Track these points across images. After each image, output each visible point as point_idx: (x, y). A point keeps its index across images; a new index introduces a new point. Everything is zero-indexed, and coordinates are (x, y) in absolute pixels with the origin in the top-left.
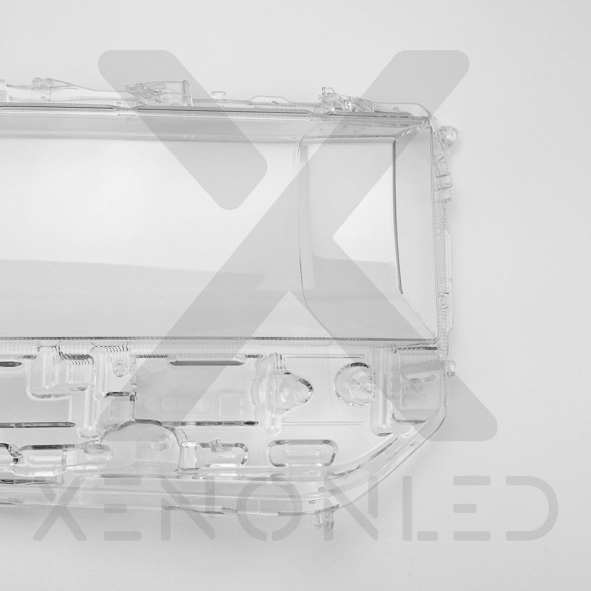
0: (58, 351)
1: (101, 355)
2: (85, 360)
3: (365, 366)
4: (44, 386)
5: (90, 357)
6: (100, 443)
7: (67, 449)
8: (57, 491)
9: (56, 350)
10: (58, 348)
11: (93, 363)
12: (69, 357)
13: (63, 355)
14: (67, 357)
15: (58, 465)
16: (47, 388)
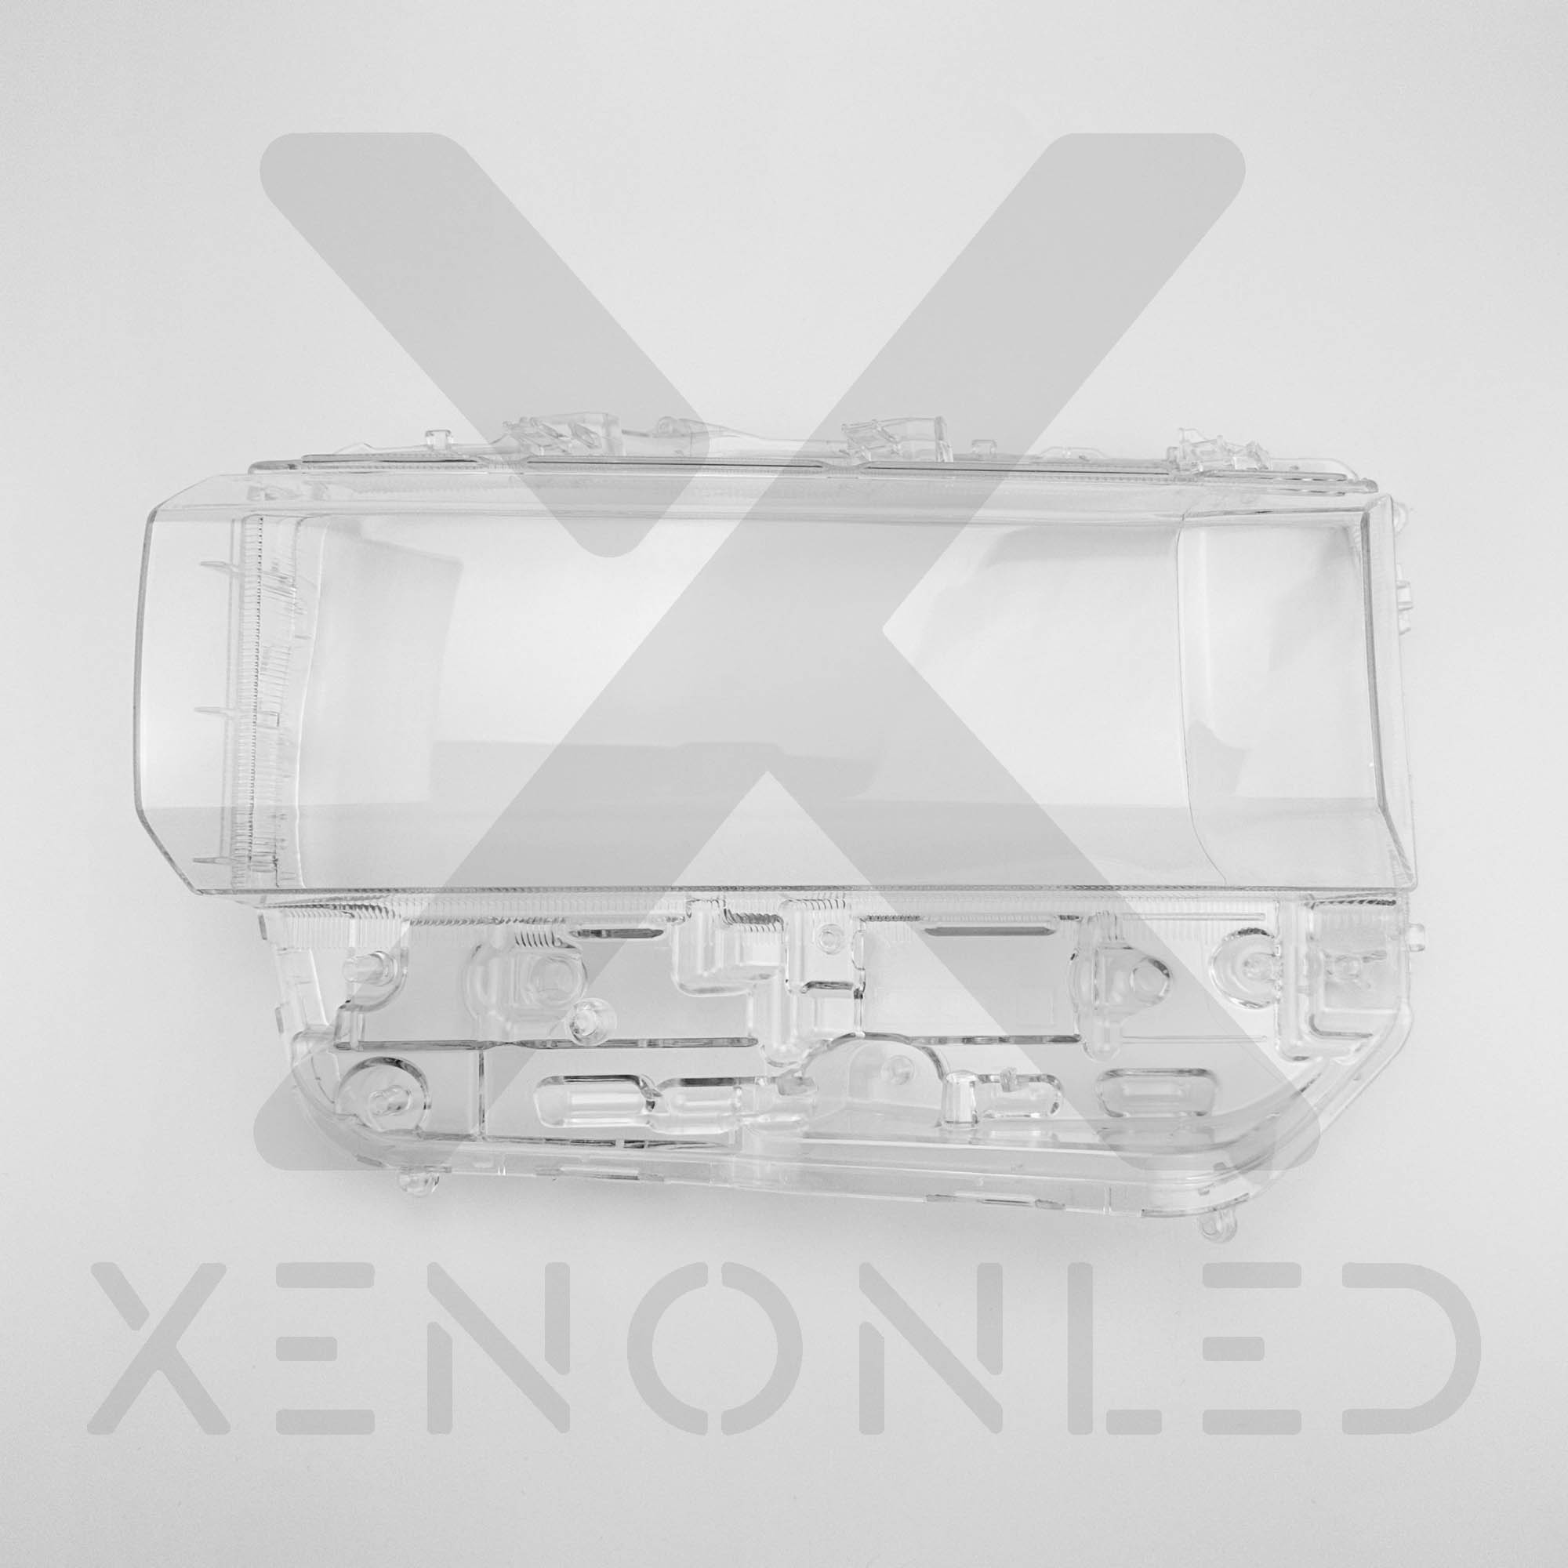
0: (722, 908)
1: (798, 915)
2: (770, 925)
3: (1264, 933)
4: (700, 972)
5: (778, 921)
6: (803, 1074)
7: (741, 1086)
8: (731, 1162)
9: (719, 907)
10: (721, 903)
11: (783, 930)
12: (741, 918)
13: (731, 916)
14: (738, 919)
15: (726, 1114)
16: (706, 974)
